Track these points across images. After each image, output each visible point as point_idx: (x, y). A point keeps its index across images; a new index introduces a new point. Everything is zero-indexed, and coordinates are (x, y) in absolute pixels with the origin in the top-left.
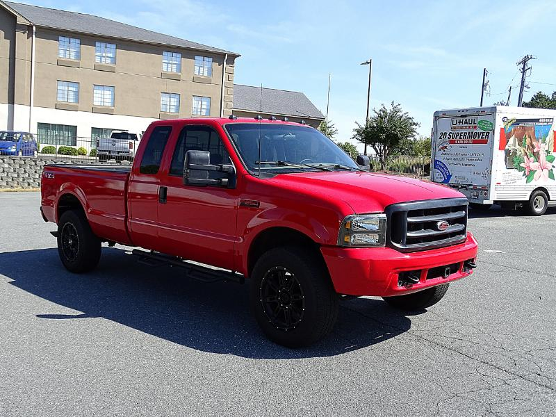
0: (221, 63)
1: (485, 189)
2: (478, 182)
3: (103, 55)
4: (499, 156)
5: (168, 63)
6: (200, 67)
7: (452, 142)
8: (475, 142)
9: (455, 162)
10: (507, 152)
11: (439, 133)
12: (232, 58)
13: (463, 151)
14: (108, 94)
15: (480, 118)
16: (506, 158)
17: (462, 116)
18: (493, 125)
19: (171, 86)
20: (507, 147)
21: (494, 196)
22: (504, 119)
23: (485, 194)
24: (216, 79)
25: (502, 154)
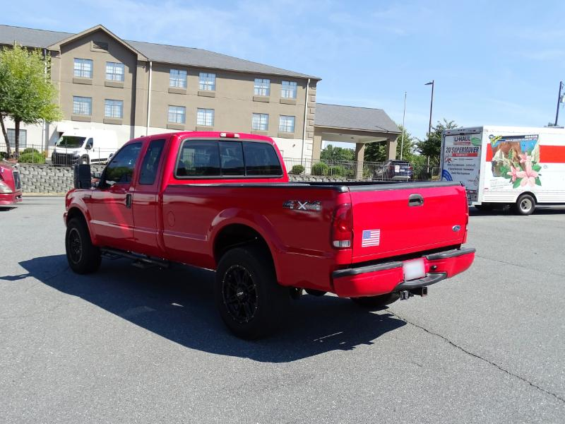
0: (305, 87)
1: (475, 194)
2: (471, 187)
3: (205, 83)
4: (486, 167)
5: (259, 88)
6: (286, 91)
7: (454, 155)
8: (470, 155)
9: (456, 171)
10: (494, 164)
11: (445, 148)
12: (314, 82)
13: (462, 162)
14: (209, 115)
15: (473, 136)
16: (493, 168)
17: (461, 134)
18: (481, 141)
19: (261, 107)
20: (494, 159)
21: (483, 198)
22: (491, 137)
23: (476, 197)
24: (300, 101)
25: (490, 165)
